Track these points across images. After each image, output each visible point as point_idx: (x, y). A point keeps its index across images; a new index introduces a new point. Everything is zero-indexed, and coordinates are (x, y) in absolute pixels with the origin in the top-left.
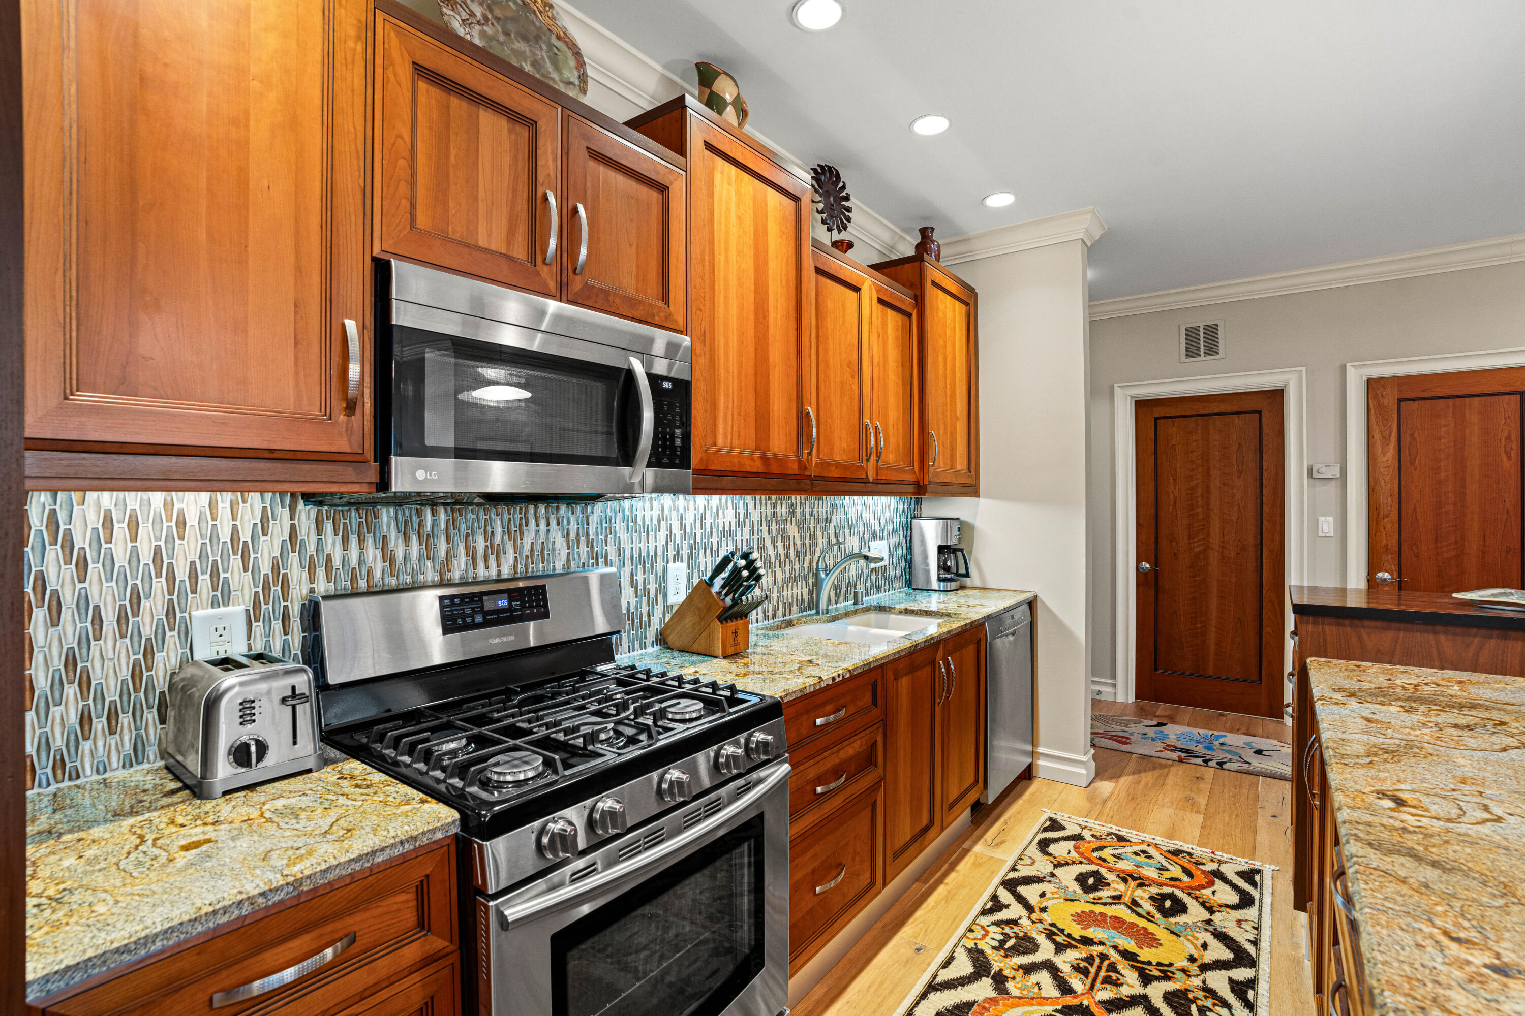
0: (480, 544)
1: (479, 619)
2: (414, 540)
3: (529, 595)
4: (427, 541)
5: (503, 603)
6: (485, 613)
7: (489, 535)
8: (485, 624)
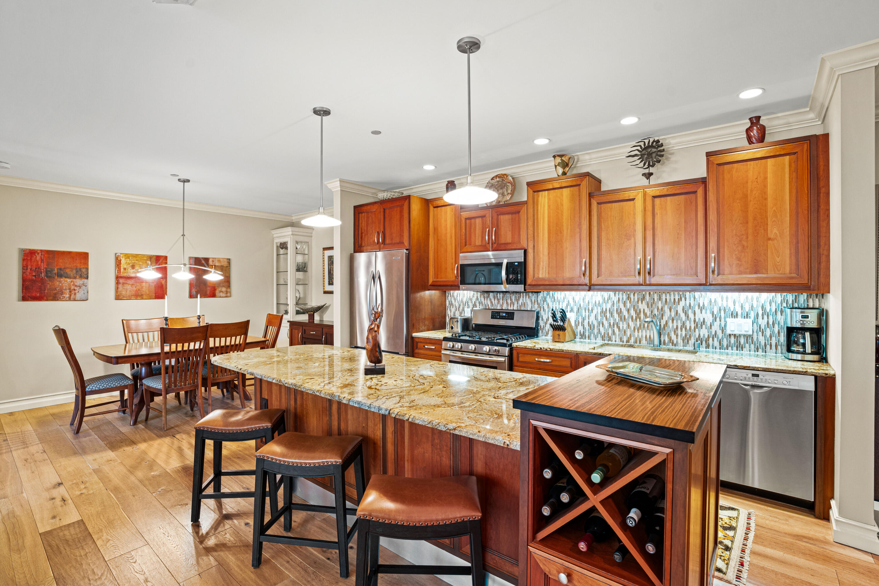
0: (509, 301)
1: (498, 317)
2: (496, 300)
3: (510, 314)
4: (498, 300)
5: (504, 315)
6: (500, 316)
7: (511, 300)
8: (500, 318)
